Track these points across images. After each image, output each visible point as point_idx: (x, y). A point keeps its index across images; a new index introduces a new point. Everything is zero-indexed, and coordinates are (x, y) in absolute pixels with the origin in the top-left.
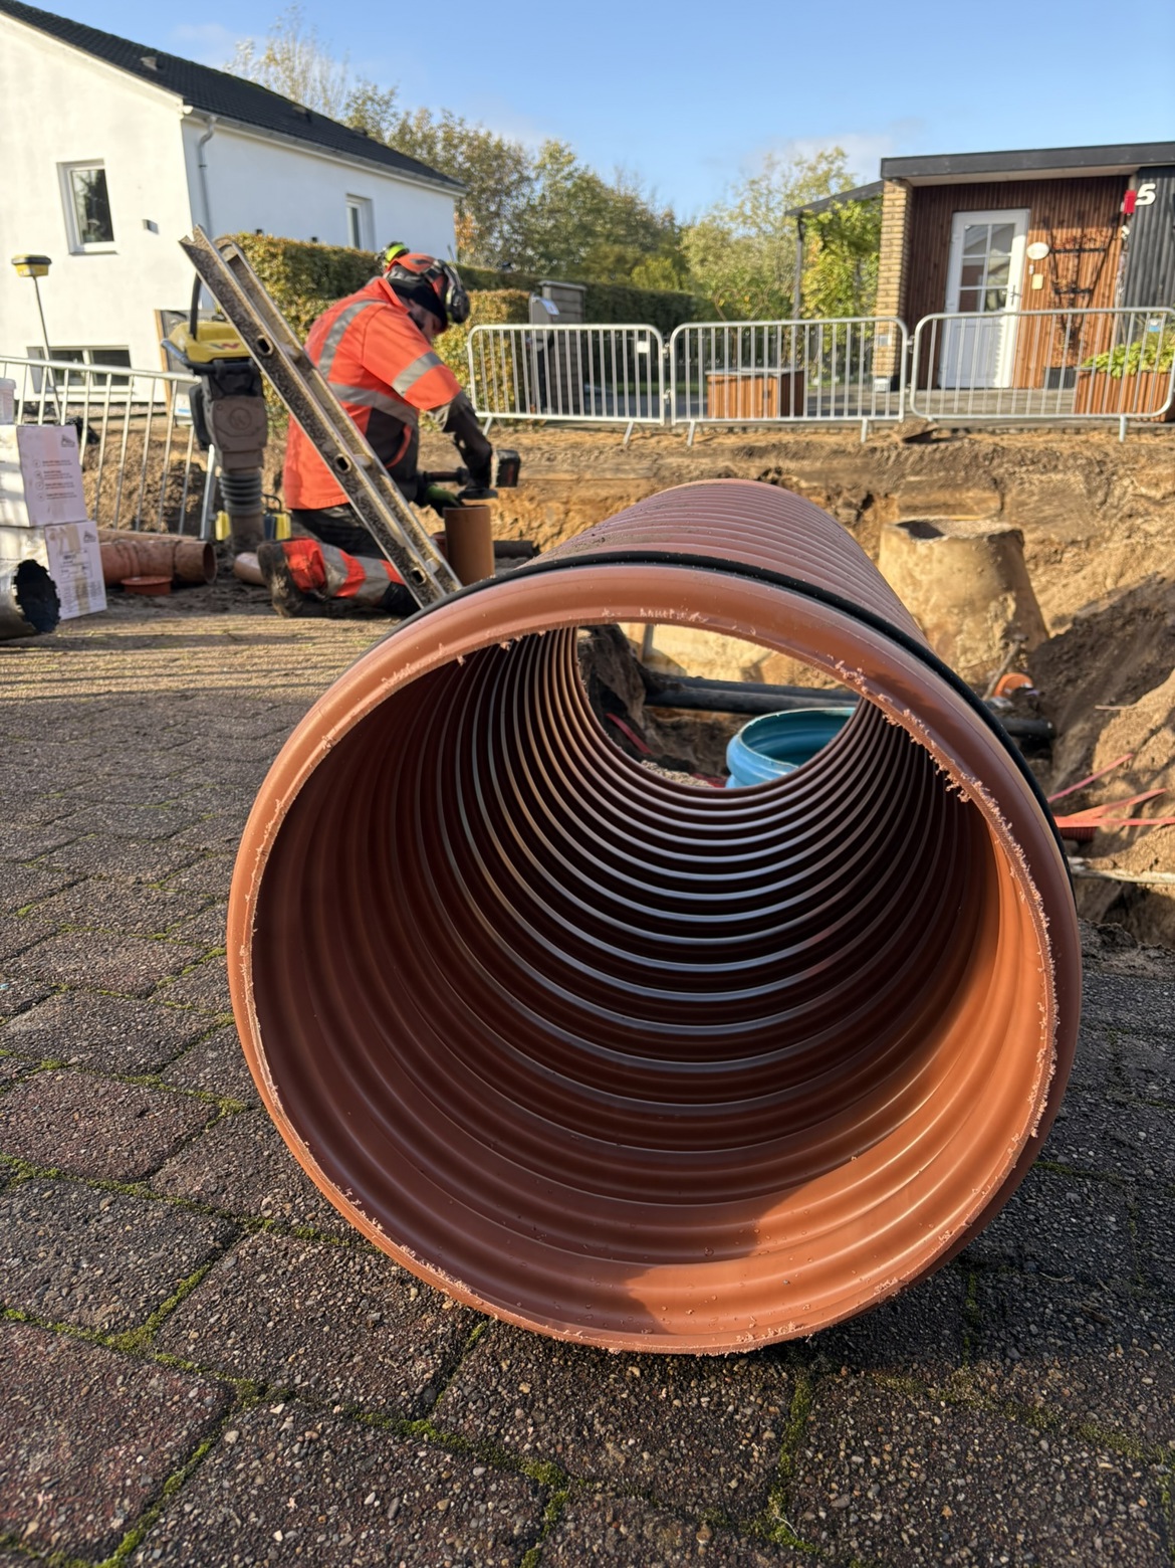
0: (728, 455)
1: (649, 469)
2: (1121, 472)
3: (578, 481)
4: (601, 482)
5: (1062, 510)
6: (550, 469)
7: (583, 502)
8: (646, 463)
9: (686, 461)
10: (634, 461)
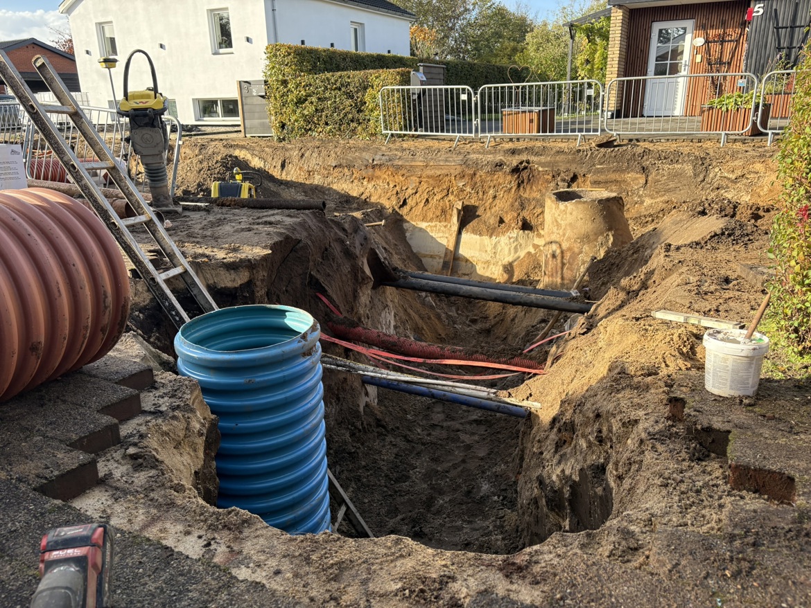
0: (502, 153)
1: (462, 160)
2: (714, 164)
3: (427, 166)
4: (438, 167)
5: (679, 185)
6: (413, 160)
7: (428, 177)
8: (461, 157)
9: (481, 156)
10: (454, 156)
